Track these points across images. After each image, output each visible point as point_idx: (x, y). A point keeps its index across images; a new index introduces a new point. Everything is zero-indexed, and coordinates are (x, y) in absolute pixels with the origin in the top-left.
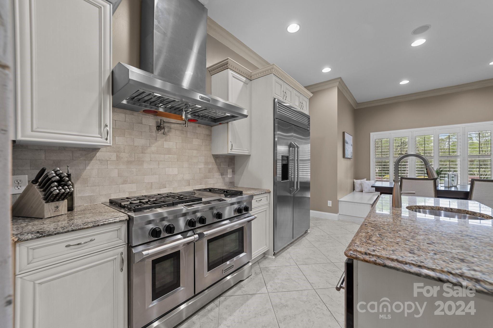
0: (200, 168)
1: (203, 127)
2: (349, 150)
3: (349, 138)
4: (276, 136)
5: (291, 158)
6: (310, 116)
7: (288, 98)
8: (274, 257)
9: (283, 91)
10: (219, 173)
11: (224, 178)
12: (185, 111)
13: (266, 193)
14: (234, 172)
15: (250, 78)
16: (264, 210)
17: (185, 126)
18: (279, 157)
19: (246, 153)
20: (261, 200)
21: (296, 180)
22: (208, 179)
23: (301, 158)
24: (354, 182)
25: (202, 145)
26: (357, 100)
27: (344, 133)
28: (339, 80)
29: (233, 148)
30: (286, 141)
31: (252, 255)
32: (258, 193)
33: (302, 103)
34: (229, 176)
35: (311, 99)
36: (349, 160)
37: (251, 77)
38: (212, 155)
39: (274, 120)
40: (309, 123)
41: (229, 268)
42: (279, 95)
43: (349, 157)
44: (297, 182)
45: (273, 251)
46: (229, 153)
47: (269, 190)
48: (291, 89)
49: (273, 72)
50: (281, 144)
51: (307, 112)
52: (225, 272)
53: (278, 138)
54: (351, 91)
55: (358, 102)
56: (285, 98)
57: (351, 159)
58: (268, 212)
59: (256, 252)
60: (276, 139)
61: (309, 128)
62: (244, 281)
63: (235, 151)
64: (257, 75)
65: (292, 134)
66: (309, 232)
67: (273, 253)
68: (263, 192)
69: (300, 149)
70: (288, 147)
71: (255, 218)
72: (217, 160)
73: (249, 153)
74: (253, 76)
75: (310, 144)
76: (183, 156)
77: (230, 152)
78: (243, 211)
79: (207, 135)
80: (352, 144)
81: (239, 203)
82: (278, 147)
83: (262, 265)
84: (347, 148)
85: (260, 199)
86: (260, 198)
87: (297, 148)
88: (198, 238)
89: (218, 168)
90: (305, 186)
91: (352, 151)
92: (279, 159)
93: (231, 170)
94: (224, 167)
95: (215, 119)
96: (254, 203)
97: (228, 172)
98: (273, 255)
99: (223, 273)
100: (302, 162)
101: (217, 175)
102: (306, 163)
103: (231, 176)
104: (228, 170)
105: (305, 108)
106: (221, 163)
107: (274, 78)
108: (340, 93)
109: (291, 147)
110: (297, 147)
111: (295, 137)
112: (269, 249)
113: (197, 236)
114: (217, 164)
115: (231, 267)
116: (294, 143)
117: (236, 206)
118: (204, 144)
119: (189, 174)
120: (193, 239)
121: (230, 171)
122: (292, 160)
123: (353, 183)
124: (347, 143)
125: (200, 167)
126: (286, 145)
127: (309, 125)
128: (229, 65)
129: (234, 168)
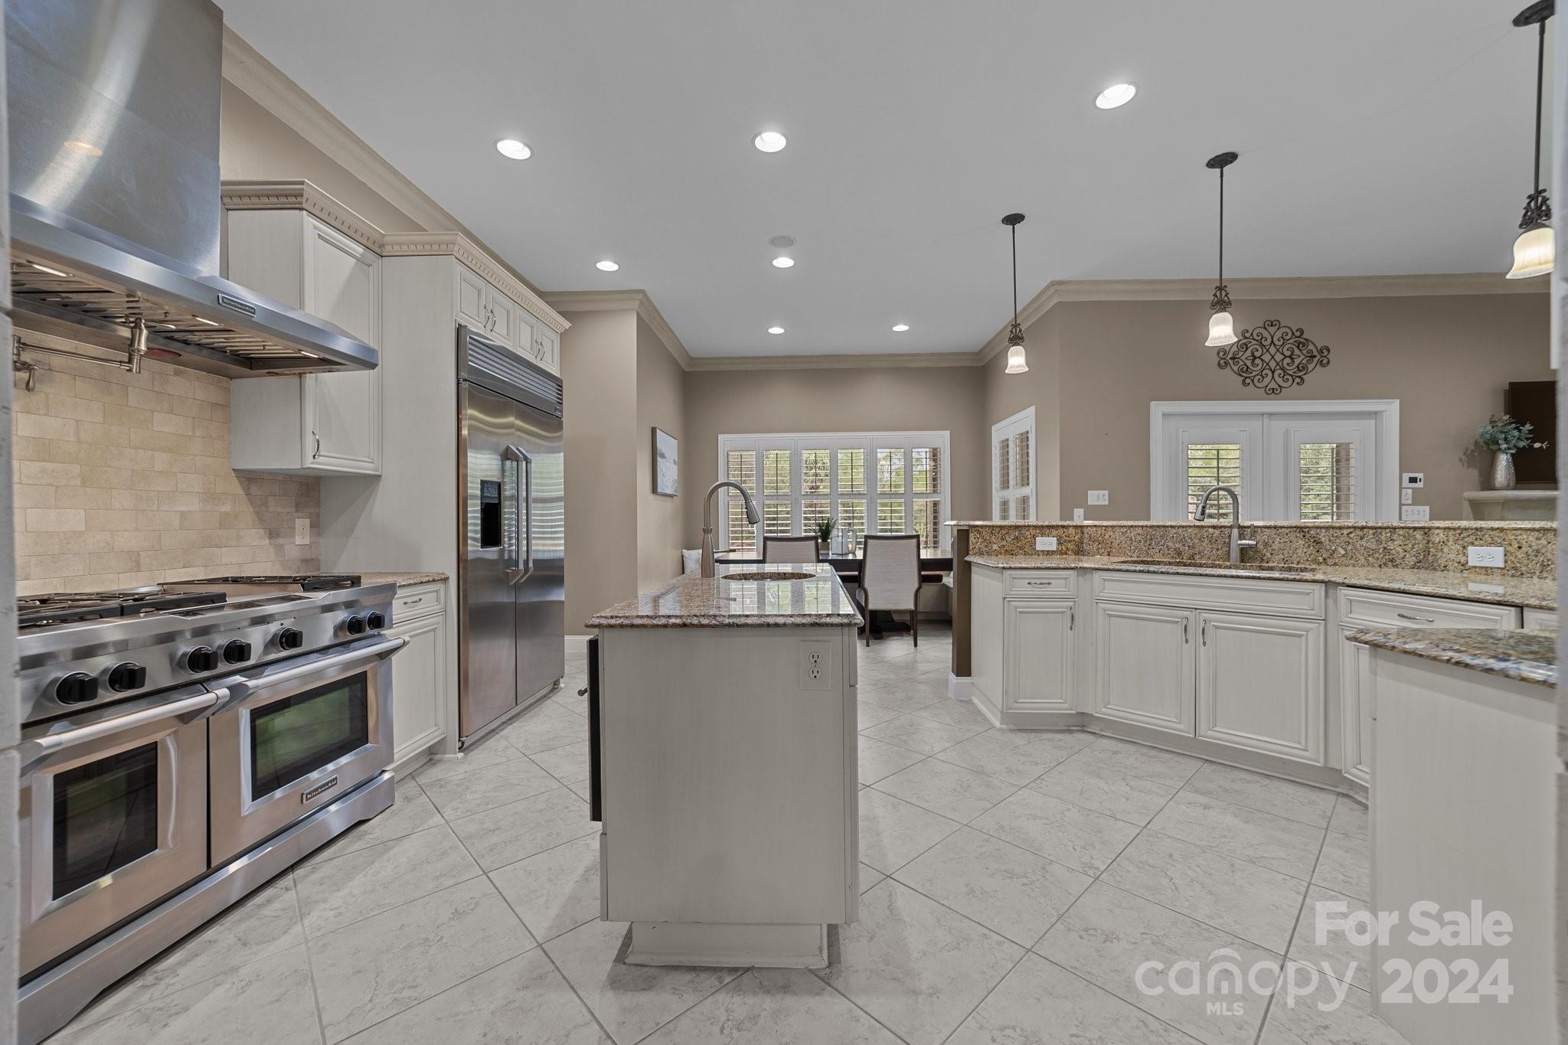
0: (183, 514)
1: (198, 379)
2: (669, 474)
3: (669, 445)
4: (465, 423)
5: (508, 491)
6: (561, 381)
7: (501, 327)
8: (461, 755)
9: (485, 308)
10: (262, 531)
11: (282, 545)
12: (146, 327)
13: (434, 581)
14: (316, 526)
15: (377, 250)
16: (429, 628)
17: (130, 370)
18: (472, 488)
19: (367, 469)
20: (420, 600)
21: (523, 556)
22: (219, 549)
23: (537, 491)
24: (683, 556)
25: (190, 434)
26: (688, 350)
27: (654, 431)
28: (640, 296)
29: (322, 453)
30: (495, 439)
31: (395, 752)
32: (412, 582)
33: (541, 344)
34: (298, 540)
35: (564, 336)
36: (669, 499)
37: (382, 246)
38: (233, 470)
39: (458, 383)
40: (561, 399)
41: (324, 785)
42: (473, 317)
43: (669, 491)
44: (526, 562)
45: (457, 738)
46: (308, 468)
47: (443, 574)
48: (509, 304)
49: (454, 253)
50: (479, 448)
51: (555, 371)
52: (310, 798)
53: (470, 428)
54: (672, 327)
55: (693, 355)
56: (489, 326)
57: (675, 497)
58: (440, 633)
59: (406, 745)
60: (465, 432)
61: (561, 411)
62: (371, 822)
63: (329, 462)
64: (405, 247)
65: (511, 419)
66: (562, 685)
67: (458, 745)
68: (426, 579)
69: (534, 466)
70: (499, 458)
71: (405, 644)
72: (254, 489)
73: (377, 471)
74: (388, 244)
75: (562, 454)
76: (108, 469)
77: (309, 463)
78: (368, 628)
79: (214, 405)
80: (676, 460)
81: (349, 605)
82: (471, 456)
83: (423, 780)
84: (664, 470)
85: (417, 598)
86: (416, 595)
87: (524, 462)
88: (228, 698)
89: (257, 513)
90: (550, 574)
91: (676, 478)
92: (474, 497)
93: (309, 520)
94: (280, 509)
95: (251, 358)
96: (398, 610)
97: (294, 528)
98: (457, 750)
99: (304, 801)
100: (539, 505)
101: (254, 537)
102: (552, 508)
103: (307, 541)
104: (297, 520)
105: (548, 356)
106: (270, 499)
107: (459, 268)
108: (642, 327)
109: (509, 459)
110: (526, 459)
111: (520, 429)
112: (443, 736)
113: (223, 692)
114: (251, 502)
115: (330, 784)
116: (517, 449)
117: (342, 616)
118: (198, 433)
119: (137, 529)
120: (212, 700)
121: (302, 524)
122: (511, 498)
123: (681, 558)
124: (663, 456)
125: (184, 508)
126: (493, 449)
127: (561, 404)
128: (304, 200)
129: (318, 515)
